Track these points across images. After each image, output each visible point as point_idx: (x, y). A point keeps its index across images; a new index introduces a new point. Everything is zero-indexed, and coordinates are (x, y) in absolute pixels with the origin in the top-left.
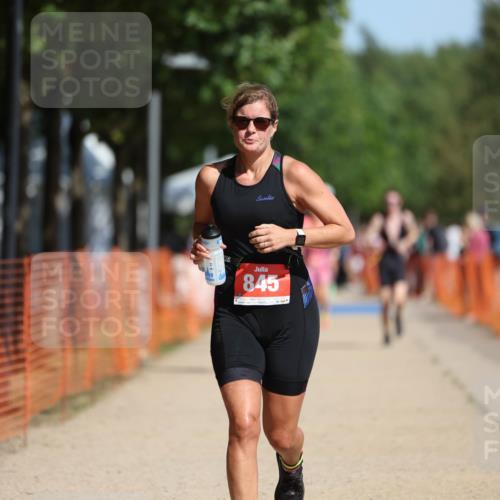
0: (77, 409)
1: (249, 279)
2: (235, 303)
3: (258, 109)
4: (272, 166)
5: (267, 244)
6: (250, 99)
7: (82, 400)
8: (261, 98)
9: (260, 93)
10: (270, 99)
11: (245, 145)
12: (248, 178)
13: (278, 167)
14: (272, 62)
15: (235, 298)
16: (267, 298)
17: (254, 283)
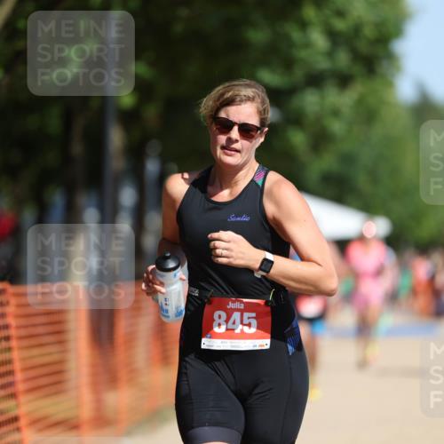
1: (220, 316)
2: (203, 347)
3: (245, 112)
4: (252, 181)
6: (238, 99)
8: (249, 99)
12: (224, 196)
13: (260, 183)
15: (204, 340)
16: (242, 341)
17: (227, 321)
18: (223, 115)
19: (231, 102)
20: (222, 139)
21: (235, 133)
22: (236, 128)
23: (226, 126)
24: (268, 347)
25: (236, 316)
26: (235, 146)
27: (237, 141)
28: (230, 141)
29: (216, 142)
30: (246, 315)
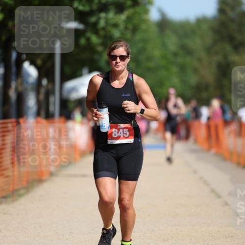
0: (20, 196)
1: (115, 131)
2: (108, 143)
3: (121, 51)
4: (128, 78)
7: (22, 191)
8: (122, 46)
9: (122, 43)
10: (126, 46)
11: (115, 68)
12: (117, 84)
13: (131, 79)
14: (115, 25)
15: (108, 141)
16: (124, 140)
17: (118, 133)
18: (112, 54)
19: (114, 48)
20: (114, 62)
21: (118, 60)
22: (118, 58)
24: (133, 142)
25: (121, 130)
30: (125, 130)
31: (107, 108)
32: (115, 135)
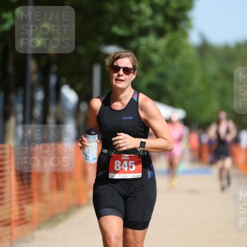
1: (118, 163)
2: (110, 177)
4: (132, 98)
5: (124, 145)
6: (122, 56)
12: (118, 106)
13: (136, 99)
15: (110, 174)
16: (128, 174)
17: (121, 165)
18: (115, 64)
19: (119, 58)
20: (115, 75)
21: (121, 72)
22: (122, 69)
23: (117, 69)
25: (125, 162)
26: (121, 78)
27: (122, 75)
28: (119, 76)
29: (113, 77)
30: (130, 162)
31: (97, 135)
32: (118, 167)
